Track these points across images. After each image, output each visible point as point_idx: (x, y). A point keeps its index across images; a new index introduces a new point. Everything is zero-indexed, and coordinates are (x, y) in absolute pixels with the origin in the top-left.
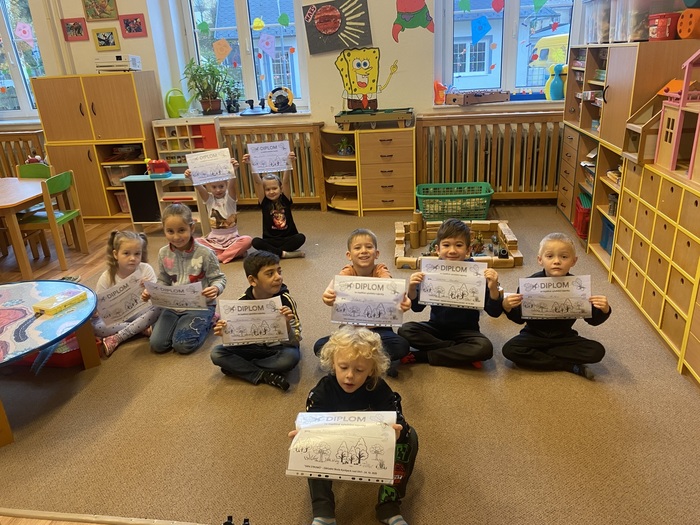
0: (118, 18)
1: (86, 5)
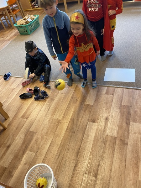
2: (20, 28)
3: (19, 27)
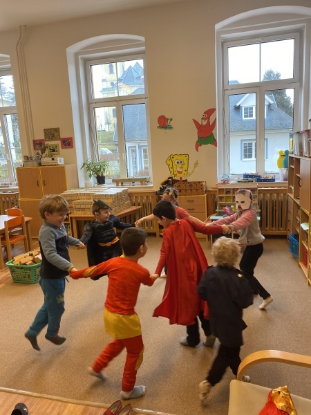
0: (60, 139)
1: (45, 134)
2: (16, 270)
3: (17, 268)
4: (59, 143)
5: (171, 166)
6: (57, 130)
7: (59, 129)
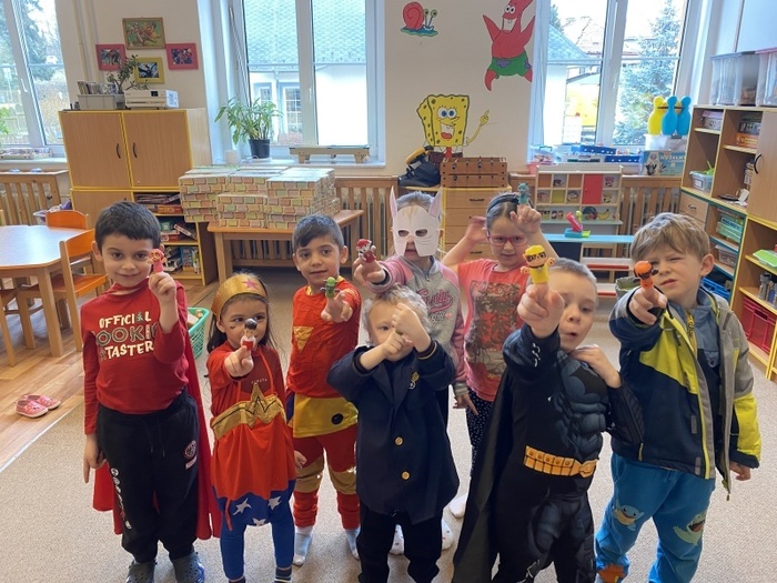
0: (166, 47)
1: (127, 31)
4: (162, 55)
5: (427, 122)
6: (156, 23)
7: (161, 20)
